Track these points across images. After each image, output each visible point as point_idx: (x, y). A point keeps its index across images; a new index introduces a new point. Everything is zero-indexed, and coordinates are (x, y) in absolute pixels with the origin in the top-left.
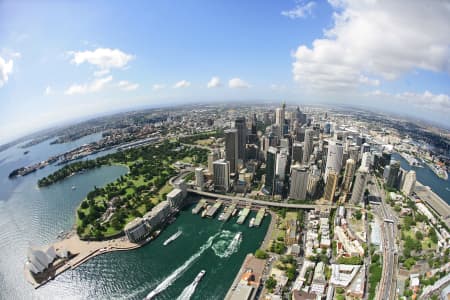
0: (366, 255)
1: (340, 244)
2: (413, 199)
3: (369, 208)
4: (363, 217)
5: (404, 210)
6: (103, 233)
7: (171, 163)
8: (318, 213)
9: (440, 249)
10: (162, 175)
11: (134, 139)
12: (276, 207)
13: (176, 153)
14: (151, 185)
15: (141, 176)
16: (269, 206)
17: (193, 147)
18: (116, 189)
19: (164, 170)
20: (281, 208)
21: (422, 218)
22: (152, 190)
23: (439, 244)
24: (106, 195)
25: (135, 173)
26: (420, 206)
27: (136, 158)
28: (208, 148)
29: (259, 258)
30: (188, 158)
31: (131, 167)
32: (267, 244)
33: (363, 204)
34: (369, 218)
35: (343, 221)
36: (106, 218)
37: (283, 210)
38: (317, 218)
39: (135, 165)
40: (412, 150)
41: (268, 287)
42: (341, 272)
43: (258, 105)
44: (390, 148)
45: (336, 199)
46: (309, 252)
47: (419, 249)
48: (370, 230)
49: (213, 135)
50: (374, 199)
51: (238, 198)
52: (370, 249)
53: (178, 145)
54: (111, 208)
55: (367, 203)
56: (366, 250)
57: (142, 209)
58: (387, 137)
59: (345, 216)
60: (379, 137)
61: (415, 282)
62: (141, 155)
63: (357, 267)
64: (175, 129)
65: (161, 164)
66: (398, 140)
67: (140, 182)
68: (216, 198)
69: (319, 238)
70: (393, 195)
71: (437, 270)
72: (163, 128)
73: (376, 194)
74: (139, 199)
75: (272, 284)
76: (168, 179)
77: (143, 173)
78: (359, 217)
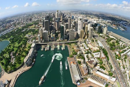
0: (100, 49)
1: (91, 48)
2: (107, 35)
3: (95, 39)
4: (95, 41)
5: (106, 38)
6: (15, 67)
7: (24, 36)
8: (81, 42)
9: (121, 45)
10: (24, 40)
11: (5, 30)
12: (67, 43)
13: (24, 32)
14: (22, 45)
15: (16, 43)
16: (65, 43)
17: (29, 29)
18: (9, 49)
19: (23, 38)
20: (69, 43)
21: (112, 39)
22: (23, 46)
23: (120, 44)
24: (7, 53)
25: (13, 42)
26: (110, 36)
27: (10, 37)
28: (35, 29)
29: (71, 57)
30: (29, 33)
31: (10, 40)
32: (71, 53)
33: (93, 38)
34: (96, 41)
35: (89, 43)
36: (13, 61)
37: (70, 43)
38: (81, 43)
39: (11, 39)
40: (103, 22)
41: (79, 64)
42: (96, 54)
43: (44, 12)
44: (95, 22)
45: (84, 38)
46: (84, 52)
47: (115, 46)
48: (98, 44)
49: (34, 24)
50: (95, 36)
51: (54, 43)
52: (101, 48)
53: (23, 29)
54: (13, 57)
55: (94, 37)
56: (99, 48)
57: (24, 54)
58: (93, 19)
59: (89, 41)
60: (91, 19)
61: (118, 53)
62: (11, 35)
63: (99, 53)
64: (18, 24)
65: (21, 37)
66: (97, 19)
67: (17, 45)
68: (47, 44)
69: (85, 48)
70: (101, 34)
71: (123, 50)
72: (14, 24)
73: (96, 35)
74: (20, 51)
75: (80, 63)
76: (27, 41)
77: (16, 41)
78: (93, 41)
